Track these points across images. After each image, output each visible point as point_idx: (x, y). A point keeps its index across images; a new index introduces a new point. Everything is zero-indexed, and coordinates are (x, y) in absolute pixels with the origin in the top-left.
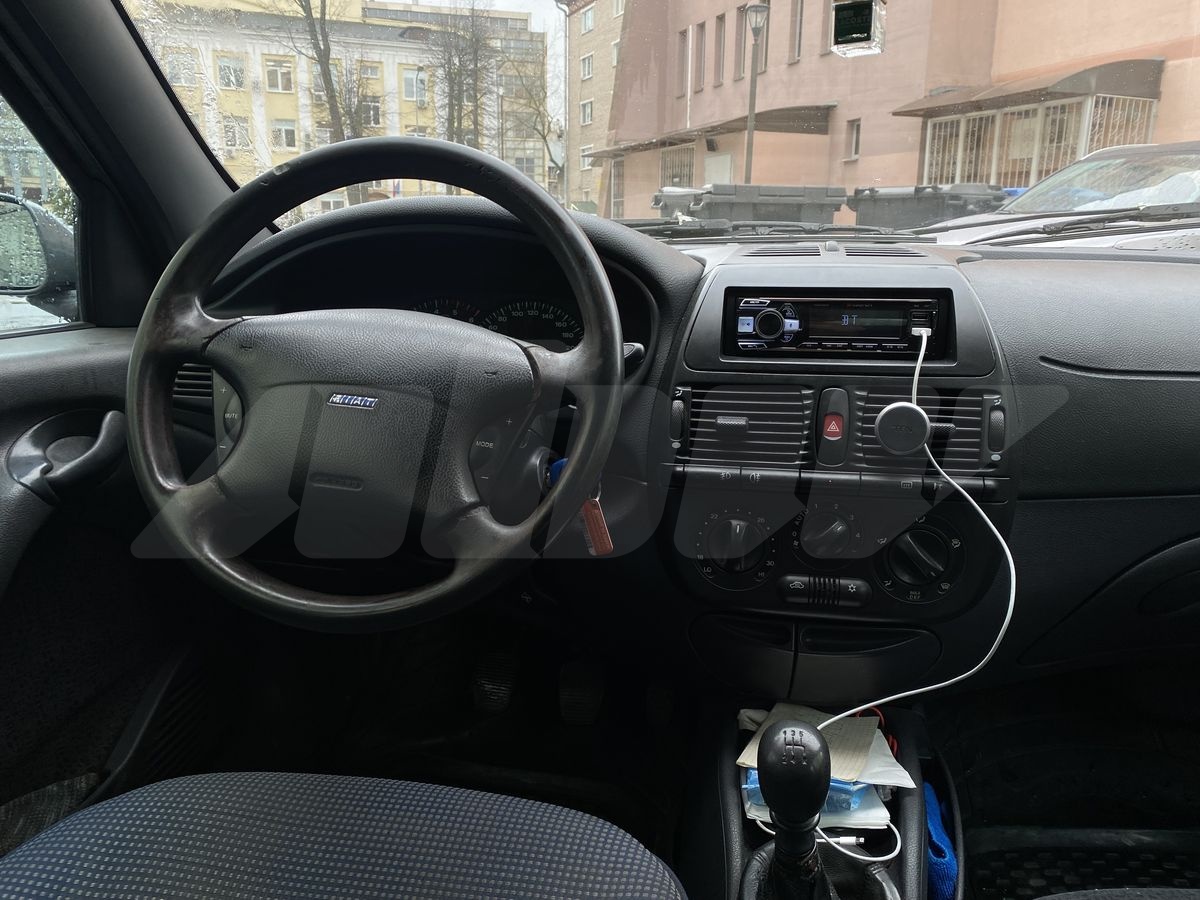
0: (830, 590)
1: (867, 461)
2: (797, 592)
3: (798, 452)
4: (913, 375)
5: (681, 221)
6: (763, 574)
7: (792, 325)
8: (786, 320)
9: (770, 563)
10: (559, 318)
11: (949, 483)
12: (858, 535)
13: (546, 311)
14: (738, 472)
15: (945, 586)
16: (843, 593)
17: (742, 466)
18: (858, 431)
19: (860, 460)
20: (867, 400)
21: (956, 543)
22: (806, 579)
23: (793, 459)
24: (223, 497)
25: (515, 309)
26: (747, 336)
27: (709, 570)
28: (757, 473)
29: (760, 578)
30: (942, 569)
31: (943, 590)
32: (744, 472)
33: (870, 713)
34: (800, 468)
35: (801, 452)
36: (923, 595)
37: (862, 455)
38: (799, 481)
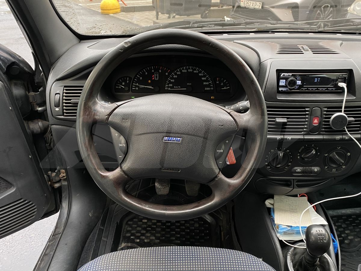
0: (309, 171)
1: (325, 131)
2: (298, 173)
3: (303, 129)
4: (343, 102)
5: (226, 20)
6: (287, 167)
7: (299, 82)
8: (297, 81)
9: (289, 164)
10: (200, 72)
11: (350, 137)
12: (319, 154)
13: (195, 70)
14: (283, 137)
15: (344, 167)
16: (312, 172)
17: (284, 135)
18: (323, 122)
19: (323, 131)
20: (327, 111)
21: (349, 154)
22: (301, 168)
23: (301, 132)
24: (126, 177)
25: (183, 69)
26: (283, 87)
27: (269, 167)
28: (289, 137)
29: (286, 168)
30: (343, 162)
31: (343, 168)
32: (285, 137)
33: (303, 196)
34: (304, 135)
35: (304, 129)
36: (337, 170)
37: (324, 130)
38: (304, 139)
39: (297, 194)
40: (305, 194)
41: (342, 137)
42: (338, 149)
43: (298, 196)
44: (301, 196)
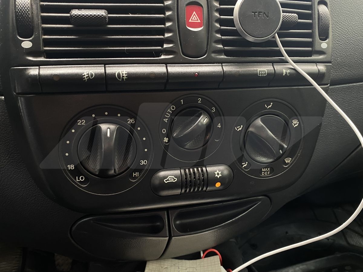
0: (199, 179)
2: (172, 186)
6: (137, 174)
9: (143, 163)
11: (295, 69)
12: (219, 125)
14: (102, 71)
15: (288, 160)
16: (210, 180)
17: (105, 64)
18: (216, 23)
19: (219, 52)
22: (177, 172)
23: (157, 53)
27: (81, 179)
28: (122, 71)
29: (135, 178)
30: (286, 146)
31: (288, 164)
32: (109, 70)
33: (213, 254)
34: (166, 63)
35: (165, 46)
36: (272, 170)
37: (220, 46)
38: (168, 76)
39: (196, 251)
40: (213, 248)
41: (271, 68)
42: (266, 109)
43: (202, 255)
44: (206, 256)
